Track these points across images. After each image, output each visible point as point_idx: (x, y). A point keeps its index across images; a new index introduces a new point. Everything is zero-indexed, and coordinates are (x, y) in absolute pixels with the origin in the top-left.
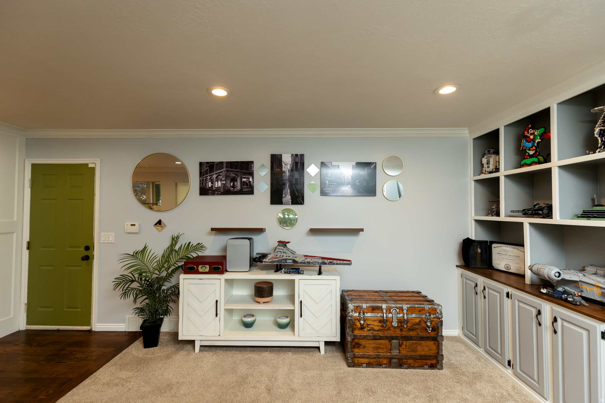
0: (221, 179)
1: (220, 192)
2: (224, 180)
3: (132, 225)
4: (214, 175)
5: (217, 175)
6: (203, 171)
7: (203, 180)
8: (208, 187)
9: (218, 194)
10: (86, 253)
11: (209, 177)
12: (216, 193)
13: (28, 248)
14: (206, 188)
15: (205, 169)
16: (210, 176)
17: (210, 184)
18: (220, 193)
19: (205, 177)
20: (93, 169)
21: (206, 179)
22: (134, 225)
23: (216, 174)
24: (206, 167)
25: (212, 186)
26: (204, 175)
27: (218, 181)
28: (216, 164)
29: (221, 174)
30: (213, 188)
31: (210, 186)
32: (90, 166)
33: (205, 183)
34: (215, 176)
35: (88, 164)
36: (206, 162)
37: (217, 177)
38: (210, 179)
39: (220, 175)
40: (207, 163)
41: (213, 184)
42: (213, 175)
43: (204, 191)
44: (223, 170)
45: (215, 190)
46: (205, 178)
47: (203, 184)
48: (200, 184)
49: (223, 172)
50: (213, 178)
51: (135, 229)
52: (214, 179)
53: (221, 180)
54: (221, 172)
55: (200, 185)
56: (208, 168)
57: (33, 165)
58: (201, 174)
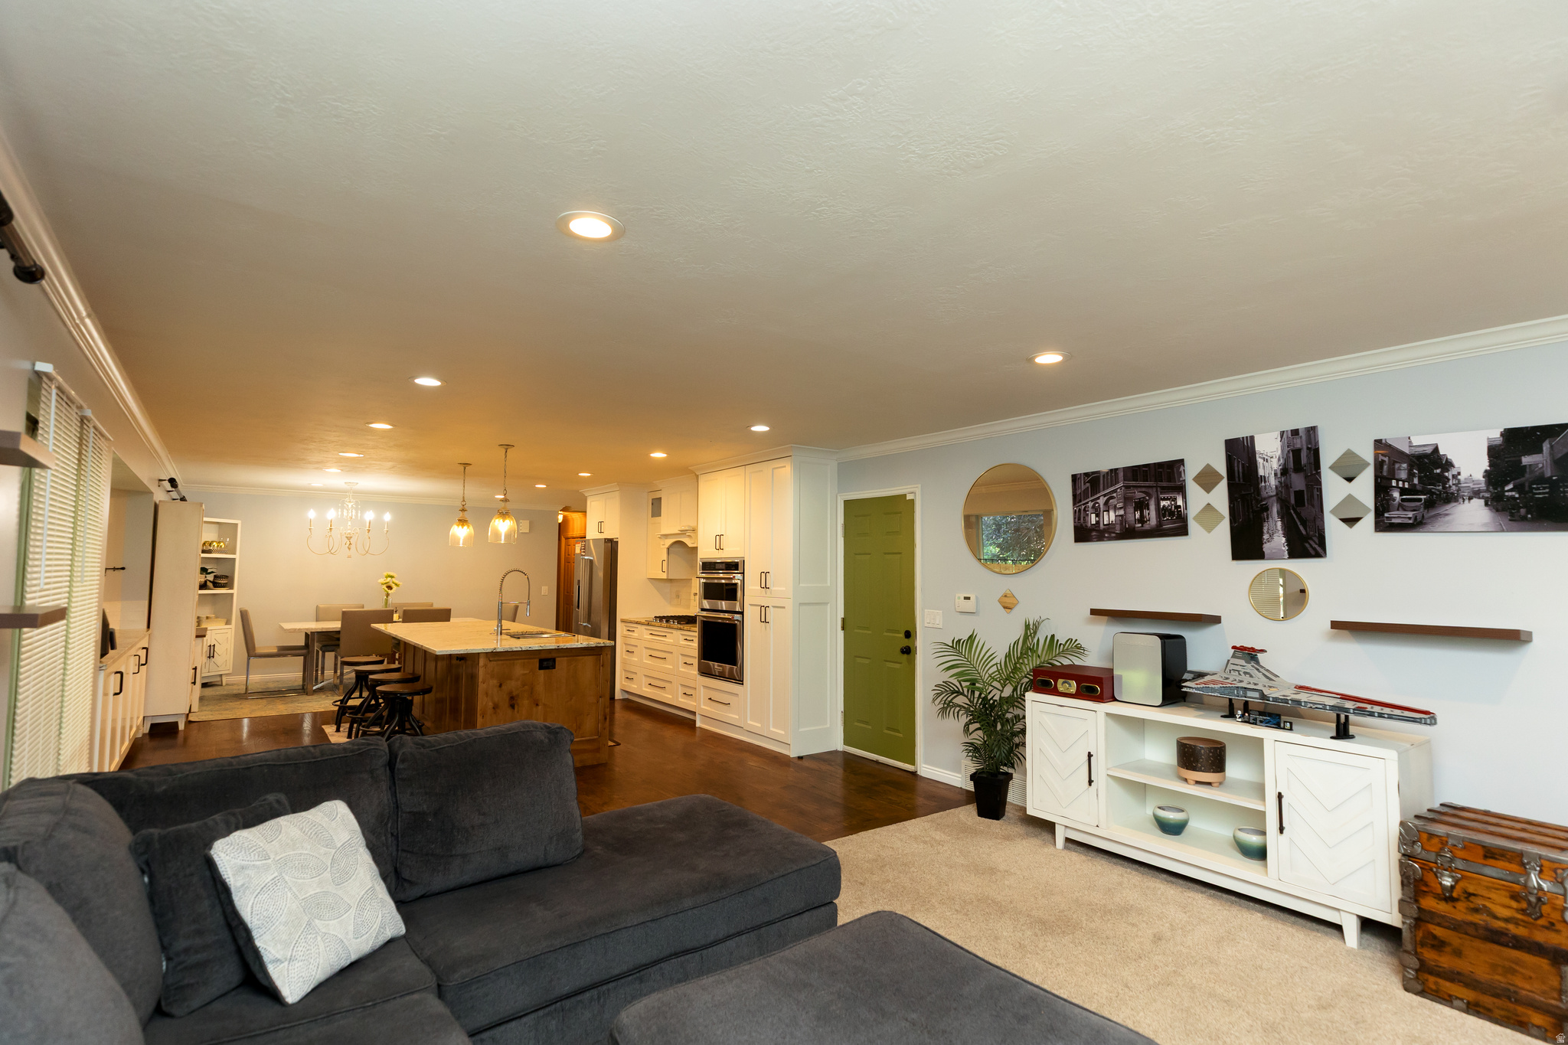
0: (1115, 506)
1: (1114, 533)
2: (1121, 508)
3: (966, 598)
4: (1101, 498)
5: (1106, 498)
6: (1078, 492)
7: (1080, 510)
8: (1089, 525)
9: (1110, 539)
10: (906, 642)
11: (1090, 504)
12: (1106, 535)
13: (843, 628)
14: (1086, 526)
15: (1083, 488)
16: (1092, 501)
17: (1093, 519)
18: (1113, 535)
19: (1084, 504)
20: (912, 501)
21: (1085, 508)
22: (968, 598)
23: (1105, 495)
24: (1085, 484)
25: (1098, 523)
26: (1080, 501)
27: (1108, 511)
28: (1104, 476)
29: (1115, 495)
30: (1099, 527)
31: (1094, 522)
32: (909, 497)
33: (1084, 517)
34: (1102, 501)
35: (905, 496)
36: (1084, 474)
37: (1106, 503)
38: (1093, 507)
39: (1113, 498)
40: (1087, 475)
41: (1099, 519)
42: (1098, 498)
43: (1083, 533)
44: (1117, 486)
45: (1104, 529)
46: (1083, 507)
47: (1079, 519)
48: (1075, 518)
49: (1119, 490)
50: (1099, 506)
51: (969, 606)
52: (1101, 506)
53: (1115, 509)
54: (1115, 491)
55: (1075, 522)
56: (1088, 485)
57: (846, 502)
58: (1076, 499)
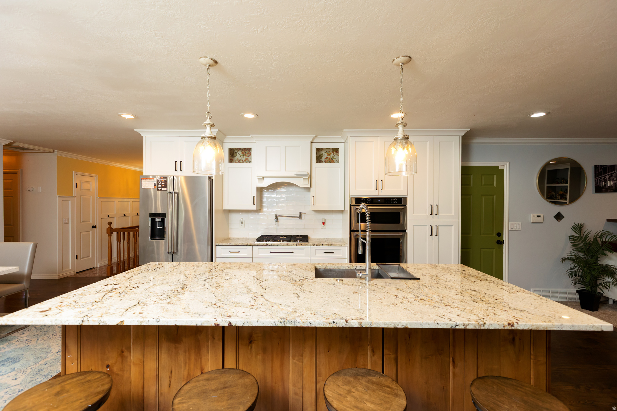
0: (613, 179)
1: (612, 189)
2: (615, 180)
3: (538, 216)
4: (607, 176)
5: (609, 176)
6: (597, 172)
7: (598, 180)
8: (602, 186)
9: (610, 192)
10: (498, 238)
11: (602, 178)
12: (609, 190)
14: (600, 186)
15: (599, 171)
16: (603, 177)
17: (603, 183)
18: (612, 190)
19: (599, 178)
20: (503, 170)
21: (600, 179)
22: (540, 216)
23: (609, 175)
24: (600, 169)
25: (605, 185)
26: (598, 176)
27: (610, 181)
28: (609, 167)
29: (613, 175)
30: (606, 187)
31: (603, 185)
32: (500, 168)
33: (599, 183)
34: (607, 177)
35: (498, 167)
36: (600, 166)
37: (609, 178)
38: (604, 179)
39: (612, 176)
40: (601, 166)
41: (606, 184)
42: (606, 176)
43: (598, 189)
44: (614, 172)
45: (608, 188)
46: (599, 179)
47: (597, 183)
48: (595, 183)
49: (615, 173)
50: (606, 179)
51: (540, 220)
52: (607, 179)
53: (613, 180)
54: (613, 173)
55: (595, 184)
56: (602, 170)
58: (596, 175)
